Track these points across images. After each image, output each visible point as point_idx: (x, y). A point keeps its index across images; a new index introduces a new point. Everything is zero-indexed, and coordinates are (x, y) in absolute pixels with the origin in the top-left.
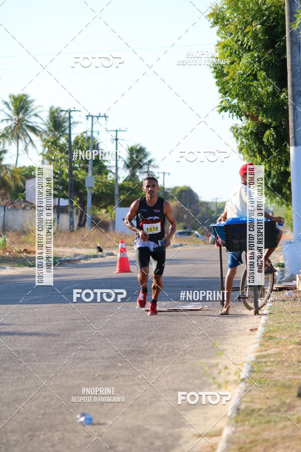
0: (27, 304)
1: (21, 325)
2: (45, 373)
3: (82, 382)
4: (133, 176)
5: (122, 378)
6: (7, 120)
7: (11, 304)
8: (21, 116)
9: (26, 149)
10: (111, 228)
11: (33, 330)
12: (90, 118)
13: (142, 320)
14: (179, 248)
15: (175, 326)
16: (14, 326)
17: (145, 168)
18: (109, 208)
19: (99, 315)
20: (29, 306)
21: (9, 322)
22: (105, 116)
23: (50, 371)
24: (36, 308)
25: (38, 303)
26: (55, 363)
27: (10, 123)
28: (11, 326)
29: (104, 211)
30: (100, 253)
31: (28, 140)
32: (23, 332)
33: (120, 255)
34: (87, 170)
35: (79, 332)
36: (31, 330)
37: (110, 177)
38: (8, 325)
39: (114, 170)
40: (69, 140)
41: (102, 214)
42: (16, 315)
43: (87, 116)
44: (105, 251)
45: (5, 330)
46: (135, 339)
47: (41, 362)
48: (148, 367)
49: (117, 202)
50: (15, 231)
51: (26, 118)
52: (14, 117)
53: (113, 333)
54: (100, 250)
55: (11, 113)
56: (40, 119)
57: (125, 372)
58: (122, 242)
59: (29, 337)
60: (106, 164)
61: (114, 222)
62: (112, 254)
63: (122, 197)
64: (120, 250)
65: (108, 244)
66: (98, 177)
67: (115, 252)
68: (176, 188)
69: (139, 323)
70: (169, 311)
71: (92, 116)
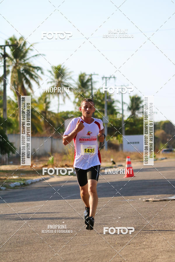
0: (69, 199)
1: (66, 213)
2: (83, 243)
3: (107, 247)
4: (133, 115)
5: (133, 245)
6: (51, 82)
7: (59, 199)
8: (60, 79)
9: (64, 100)
10: (120, 149)
11: (74, 216)
12: (105, 79)
13: (143, 207)
14: (165, 160)
15: (165, 210)
16: (61, 214)
17: (141, 110)
18: (119, 136)
19: (115, 205)
20: (71, 200)
21: (58, 211)
22: (114, 77)
23: (86, 241)
24: (75, 201)
25: (76, 199)
26: (89, 236)
27: (54, 84)
28: (59, 214)
29: (115, 138)
30: (114, 165)
31: (65, 95)
32: (68, 217)
33: (128, 166)
34: (103, 112)
35: (103, 216)
36: (73, 216)
37: (119, 117)
38: (57, 213)
39: (121, 112)
40: (91, 94)
41: (114, 140)
42: (62, 206)
43: (103, 78)
44: (117, 164)
45: (56, 216)
46: (140, 220)
47: (80, 236)
48: (149, 237)
49: (123, 132)
50: (59, 153)
51: (63, 80)
52: (56, 80)
53: (125, 216)
54: (114, 163)
55: (53, 77)
56: (73, 81)
57: (135, 241)
58: (128, 158)
59: (71, 220)
60: (115, 108)
61: (122, 145)
62: (121, 166)
63: (127, 129)
64: (127, 163)
65: (119, 159)
66: (111, 116)
67: (123, 164)
68: (161, 122)
69: (142, 209)
70: (161, 201)
71: (106, 78)
